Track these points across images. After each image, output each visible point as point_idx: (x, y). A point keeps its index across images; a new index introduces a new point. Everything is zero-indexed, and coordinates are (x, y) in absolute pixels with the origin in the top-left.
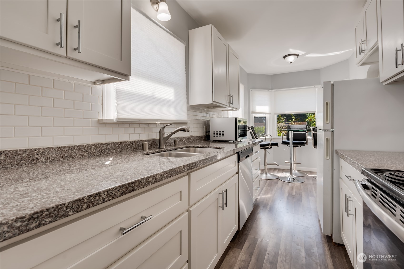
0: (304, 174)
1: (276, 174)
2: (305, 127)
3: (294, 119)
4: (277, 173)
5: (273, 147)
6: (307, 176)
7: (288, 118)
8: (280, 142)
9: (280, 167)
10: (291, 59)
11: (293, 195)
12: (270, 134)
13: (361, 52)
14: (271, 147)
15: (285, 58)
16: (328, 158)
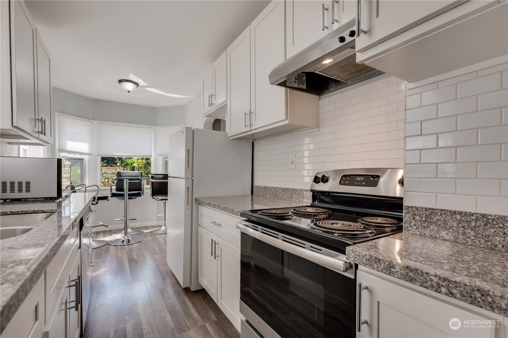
0: (139, 231)
1: (102, 239)
2: (140, 174)
3: (118, 163)
4: (103, 237)
5: (100, 202)
6: (142, 232)
7: (109, 161)
8: (108, 194)
9: (111, 227)
10: (129, 86)
11: (135, 259)
12: (89, 185)
14: (97, 203)
15: (121, 83)
16: (188, 207)
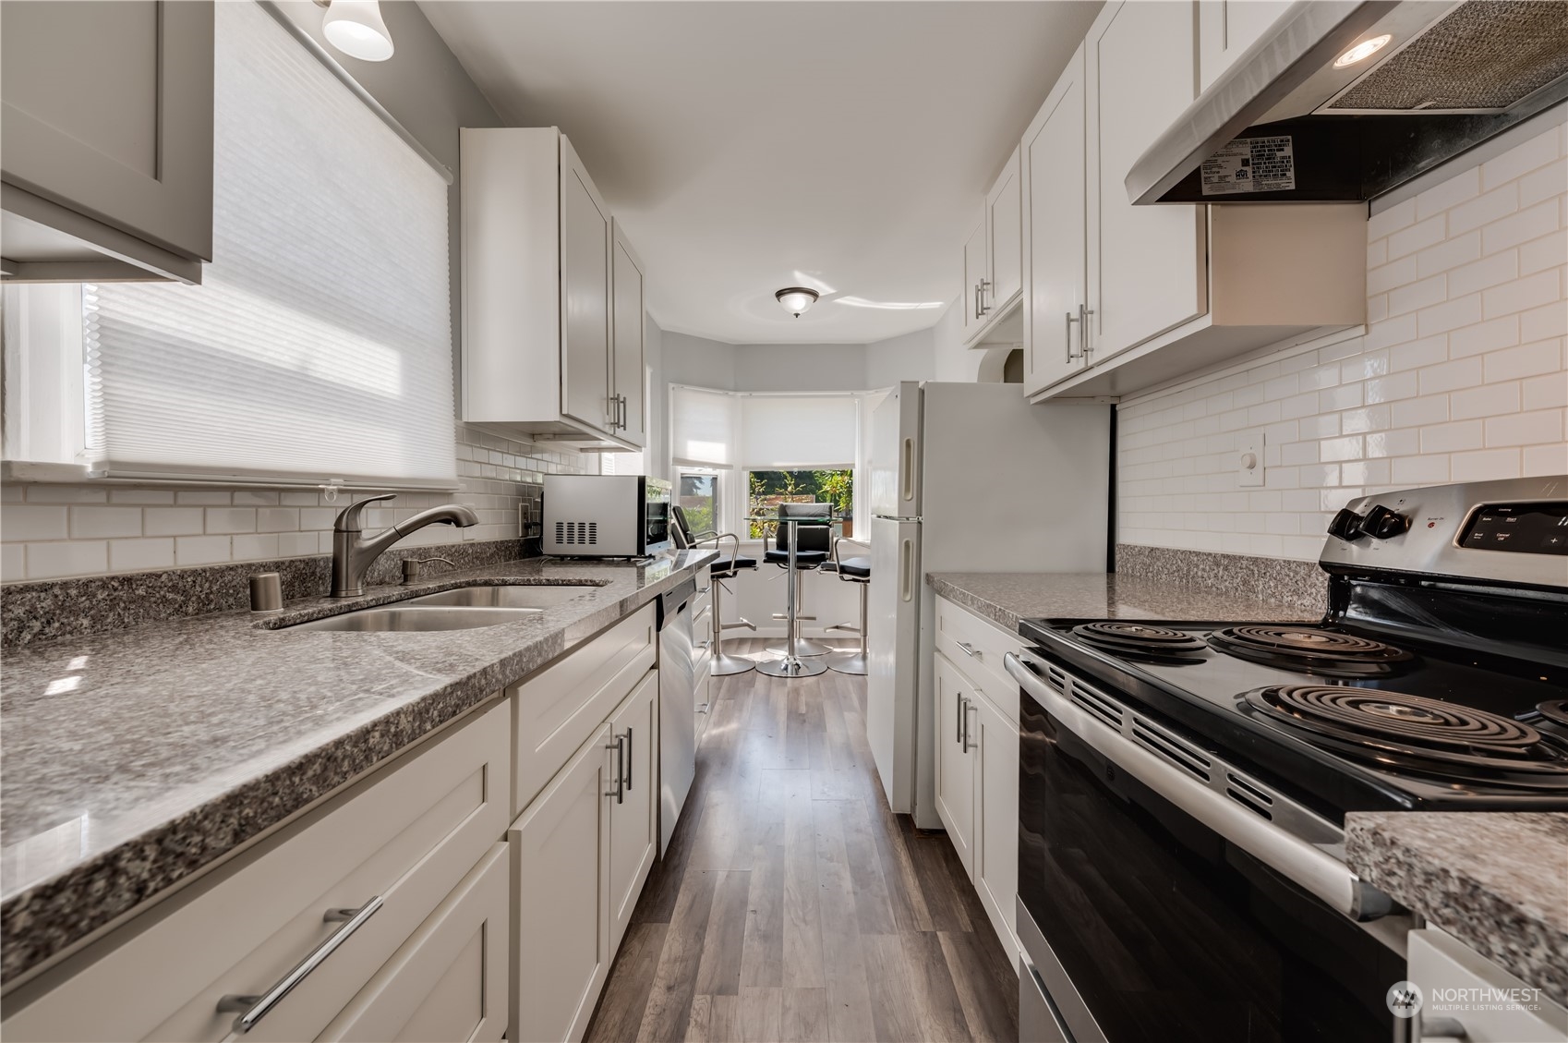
0: (822, 646)
1: (745, 656)
2: (828, 510)
3: (790, 485)
4: (750, 652)
5: (741, 571)
6: (830, 652)
7: (772, 482)
8: (759, 556)
9: (761, 632)
10: (798, 302)
11: (801, 714)
12: (727, 533)
13: (980, 312)
14: (735, 573)
15: (782, 298)
16: (908, 598)
